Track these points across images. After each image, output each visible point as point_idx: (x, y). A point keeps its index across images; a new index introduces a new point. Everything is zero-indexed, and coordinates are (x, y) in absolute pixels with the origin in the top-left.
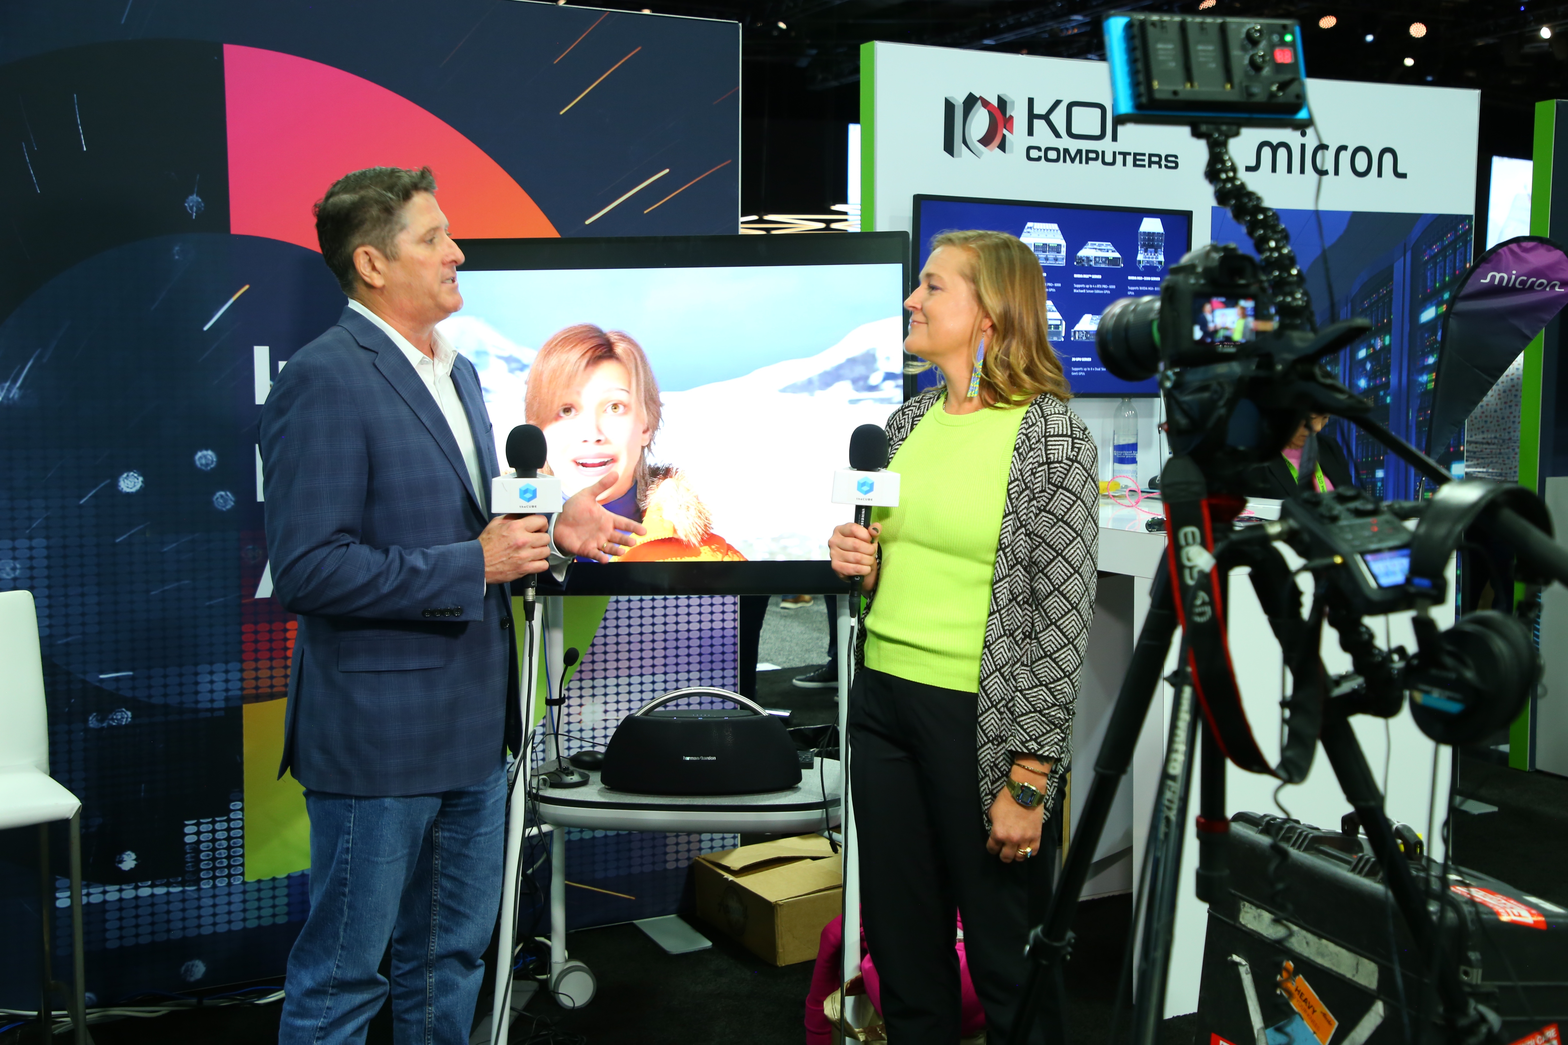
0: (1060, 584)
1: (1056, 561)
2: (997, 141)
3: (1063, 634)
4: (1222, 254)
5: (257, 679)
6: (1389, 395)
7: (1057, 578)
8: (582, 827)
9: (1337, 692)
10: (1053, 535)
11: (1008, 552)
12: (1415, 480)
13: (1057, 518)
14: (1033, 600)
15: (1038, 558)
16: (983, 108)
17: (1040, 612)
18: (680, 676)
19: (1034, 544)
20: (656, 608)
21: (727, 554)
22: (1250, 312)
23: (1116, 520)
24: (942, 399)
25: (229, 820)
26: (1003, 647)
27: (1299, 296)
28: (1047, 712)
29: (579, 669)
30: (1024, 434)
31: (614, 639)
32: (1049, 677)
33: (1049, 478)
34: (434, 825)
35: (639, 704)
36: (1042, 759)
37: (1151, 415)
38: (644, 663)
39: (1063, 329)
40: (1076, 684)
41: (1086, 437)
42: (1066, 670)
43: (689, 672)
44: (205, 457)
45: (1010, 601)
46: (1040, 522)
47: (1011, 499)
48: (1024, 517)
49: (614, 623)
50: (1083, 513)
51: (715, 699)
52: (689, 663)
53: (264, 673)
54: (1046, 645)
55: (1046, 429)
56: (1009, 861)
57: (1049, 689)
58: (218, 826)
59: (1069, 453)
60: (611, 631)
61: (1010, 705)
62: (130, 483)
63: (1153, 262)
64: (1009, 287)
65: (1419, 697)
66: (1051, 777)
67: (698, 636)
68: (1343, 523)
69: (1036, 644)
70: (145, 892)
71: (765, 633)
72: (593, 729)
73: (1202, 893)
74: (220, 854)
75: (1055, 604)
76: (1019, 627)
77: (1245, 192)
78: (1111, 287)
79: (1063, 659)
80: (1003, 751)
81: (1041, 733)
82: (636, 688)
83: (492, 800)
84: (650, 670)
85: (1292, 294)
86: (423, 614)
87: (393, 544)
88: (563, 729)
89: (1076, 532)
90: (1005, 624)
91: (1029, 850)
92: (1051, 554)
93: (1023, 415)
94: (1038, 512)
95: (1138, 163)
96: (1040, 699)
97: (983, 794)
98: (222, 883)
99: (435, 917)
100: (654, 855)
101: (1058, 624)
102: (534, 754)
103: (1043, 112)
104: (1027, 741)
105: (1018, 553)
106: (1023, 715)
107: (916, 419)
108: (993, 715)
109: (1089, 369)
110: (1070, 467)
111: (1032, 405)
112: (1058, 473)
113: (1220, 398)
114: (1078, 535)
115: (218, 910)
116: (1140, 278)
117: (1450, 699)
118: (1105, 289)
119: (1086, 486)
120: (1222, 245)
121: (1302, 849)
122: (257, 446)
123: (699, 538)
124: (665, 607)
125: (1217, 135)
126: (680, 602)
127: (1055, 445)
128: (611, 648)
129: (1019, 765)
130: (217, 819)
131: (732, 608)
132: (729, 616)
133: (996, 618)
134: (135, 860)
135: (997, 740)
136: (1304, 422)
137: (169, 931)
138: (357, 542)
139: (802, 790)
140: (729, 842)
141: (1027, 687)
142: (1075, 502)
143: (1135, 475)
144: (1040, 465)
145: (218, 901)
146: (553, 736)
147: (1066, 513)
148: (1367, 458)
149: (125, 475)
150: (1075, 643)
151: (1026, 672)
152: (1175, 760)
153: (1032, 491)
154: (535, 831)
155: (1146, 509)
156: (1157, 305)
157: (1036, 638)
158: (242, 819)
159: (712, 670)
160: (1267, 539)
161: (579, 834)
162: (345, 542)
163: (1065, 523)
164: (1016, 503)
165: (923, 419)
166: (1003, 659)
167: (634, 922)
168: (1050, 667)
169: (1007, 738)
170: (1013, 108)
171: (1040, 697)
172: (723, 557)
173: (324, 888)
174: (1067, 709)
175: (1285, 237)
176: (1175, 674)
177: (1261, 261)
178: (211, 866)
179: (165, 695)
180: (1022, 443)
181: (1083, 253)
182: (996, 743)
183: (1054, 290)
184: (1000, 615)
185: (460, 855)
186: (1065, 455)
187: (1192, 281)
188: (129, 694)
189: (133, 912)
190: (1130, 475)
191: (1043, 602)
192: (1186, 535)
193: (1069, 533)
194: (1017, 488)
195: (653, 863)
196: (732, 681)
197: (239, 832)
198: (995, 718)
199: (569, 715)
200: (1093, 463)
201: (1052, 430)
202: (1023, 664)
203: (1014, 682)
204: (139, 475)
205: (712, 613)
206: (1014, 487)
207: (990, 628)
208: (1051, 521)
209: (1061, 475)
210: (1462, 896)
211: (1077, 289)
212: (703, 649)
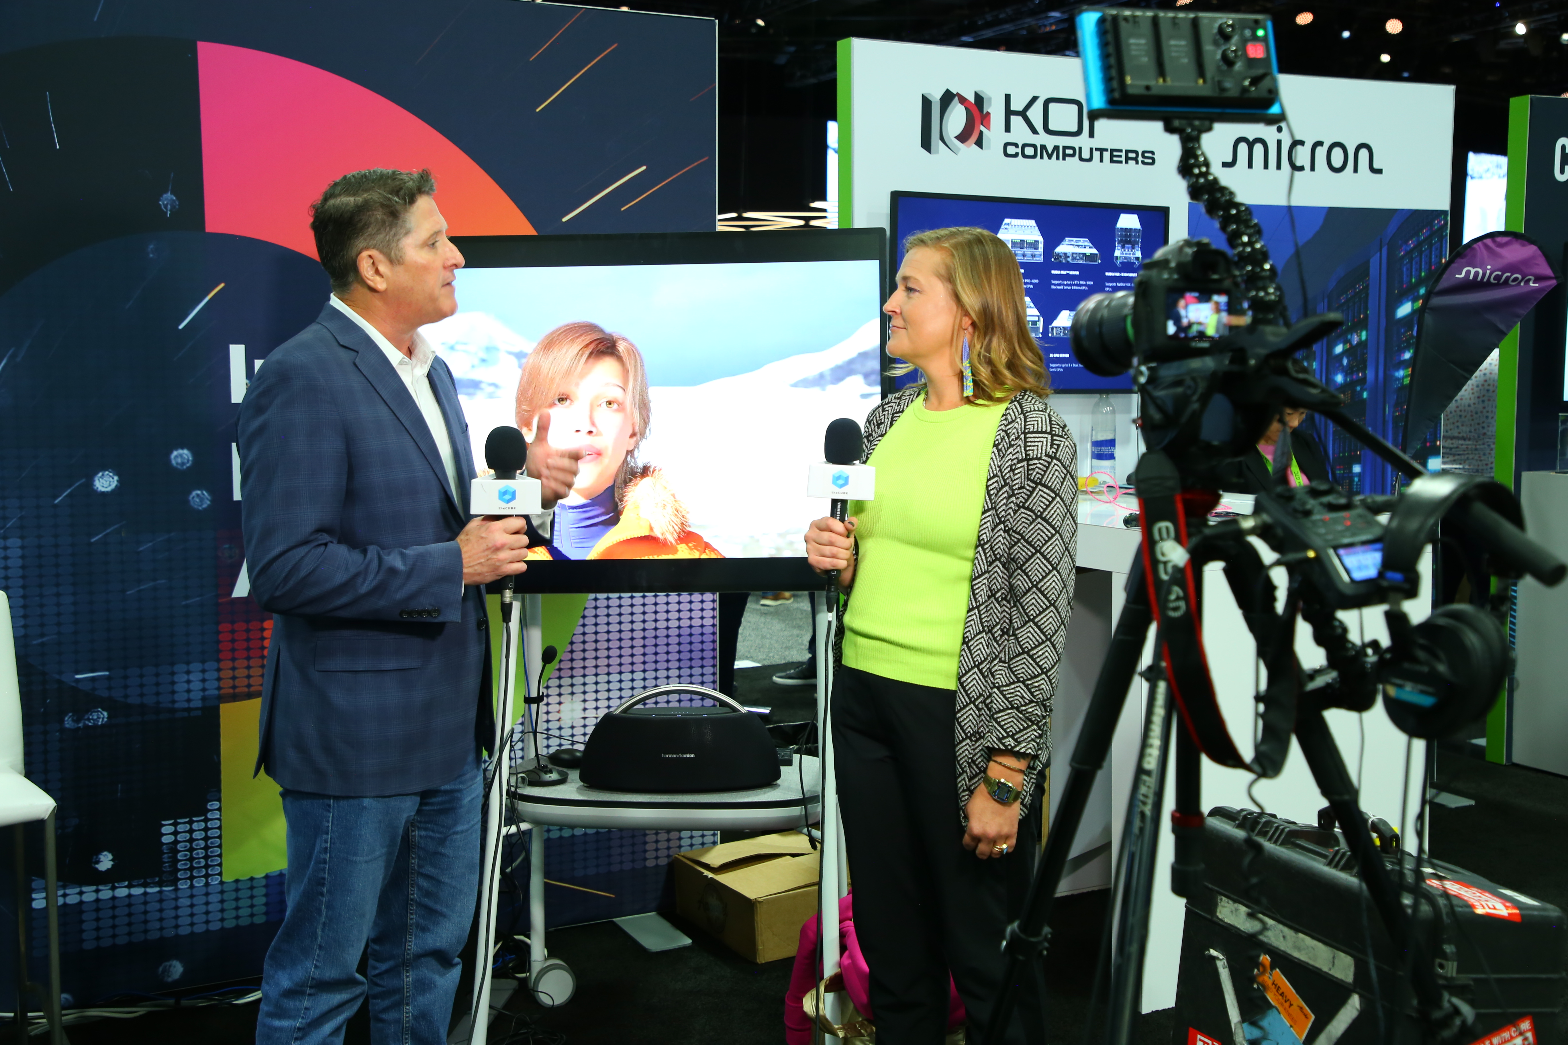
0: (1038, 581)
1: (1035, 558)
2: (974, 137)
3: (1041, 631)
4: (1195, 249)
5: (234, 678)
6: (1365, 390)
7: (1036, 574)
8: (562, 825)
9: (1311, 686)
10: (1032, 532)
11: (987, 548)
12: (1392, 475)
13: (1035, 514)
14: (1011, 597)
15: (1016, 554)
16: (960, 105)
17: (1018, 608)
18: (659, 674)
19: (1013, 541)
20: (635, 605)
21: (705, 552)
22: (1223, 307)
23: (1093, 516)
24: (922, 396)
25: (206, 820)
26: (981, 643)
27: (1271, 290)
28: (1024, 708)
29: (557, 667)
30: (1003, 431)
31: (593, 637)
32: (1027, 674)
33: (1028, 475)
34: (411, 824)
35: (618, 702)
36: (1019, 755)
37: (1129, 411)
38: (623, 660)
39: (1040, 325)
40: (1053, 681)
41: (1066, 434)
42: (1043, 667)
43: (668, 669)
44: (181, 456)
45: (989, 597)
46: (1019, 518)
47: (990, 496)
48: (1003, 513)
49: (593, 621)
50: (1062, 510)
51: (694, 697)
52: (668, 661)
53: (241, 673)
54: (1024, 642)
55: (1025, 425)
56: (985, 858)
57: (1027, 686)
58: (195, 826)
59: (1048, 450)
60: (590, 629)
61: (988, 701)
62: (105, 482)
63: (1130, 258)
64: (986, 283)
65: (1392, 691)
66: (1029, 773)
67: (677, 633)
68: (1316, 517)
69: (1013, 641)
70: (122, 892)
71: (744, 632)
72: (572, 727)
73: (1178, 887)
74: (198, 854)
75: (1033, 601)
76: (997, 624)
77: (1218, 187)
78: (1088, 283)
79: (1041, 655)
80: (980, 748)
81: (1018, 730)
82: (615, 686)
83: (469, 799)
84: (630, 668)
85: (1265, 289)
86: (401, 614)
87: (372, 544)
88: (542, 727)
89: (1054, 529)
90: (983, 621)
91: (1005, 846)
92: (1030, 551)
93: (1003, 412)
94: (1017, 508)
95: (1115, 159)
96: (1017, 695)
97: (961, 790)
98: (199, 883)
99: (412, 917)
100: (633, 853)
101: (1036, 620)
102: (513, 753)
103: (1020, 108)
104: (1004, 738)
105: (996, 549)
106: (1000, 711)
107: (896, 415)
108: (971, 712)
109: (1067, 365)
110: (1050, 463)
111: (1012, 402)
112: (1037, 470)
113: (1194, 393)
114: (1057, 532)
115: (196, 910)
116: (1117, 274)
117: (1422, 692)
118: (1083, 285)
119: (1065, 483)
120: (1195, 240)
121: (1279, 844)
122: (234, 445)
123: (676, 536)
124: (644, 605)
125: (1189, 130)
126: (659, 600)
127: (1034, 442)
128: (590, 646)
129: (996, 761)
130: (195, 819)
131: (711, 605)
132: (708, 614)
133: (975, 614)
134: (112, 860)
135: (975, 737)
136: (1277, 417)
137: (146, 931)
138: (335, 542)
139: (781, 787)
140: (709, 839)
141: (1004, 684)
142: (1053, 499)
143: (1113, 471)
144: (1020, 461)
145: (195, 901)
146: (531, 734)
147: (1045, 510)
148: (1344, 453)
149: (100, 474)
150: (1052, 640)
151: (1004, 669)
152: (1150, 755)
153: (1011, 488)
154: (513, 829)
155: (1124, 505)
156: (1131, 300)
157: (1014, 635)
158: (219, 819)
159: (691, 667)
160: (1241, 534)
161: (558, 832)
162: (323, 542)
163: (1044, 519)
164: (995, 499)
165: (903, 416)
166: (981, 655)
167: (614, 919)
168: (1027, 663)
169: (984, 734)
170: (990, 105)
171: (1018, 693)
172: (701, 555)
173: (302, 888)
174: (1045, 706)
175: (1258, 232)
176: (1150, 668)
177: (1234, 255)
178: (189, 866)
179: (142, 695)
180: (1002, 439)
181: (1061, 249)
182: (974, 739)
183: (1031, 286)
184: (979, 612)
185: (436, 853)
186: (1044, 452)
187: (1166, 276)
188: (105, 694)
189: (110, 913)
190: (1108, 471)
191: (1021, 598)
192: (1160, 530)
193: (1048, 530)
194: (996, 484)
195: (633, 861)
196: (711, 678)
197: (217, 832)
198: (974, 714)
199: (548, 713)
200: (1072, 460)
201: (1031, 427)
202: (1001, 661)
203: (992, 679)
204: (114, 475)
205: (691, 610)
206: (993, 483)
207: (969, 624)
208: (1029, 518)
209: (1040, 471)
210: (1437, 889)
211: (1055, 285)
212: (682, 646)
